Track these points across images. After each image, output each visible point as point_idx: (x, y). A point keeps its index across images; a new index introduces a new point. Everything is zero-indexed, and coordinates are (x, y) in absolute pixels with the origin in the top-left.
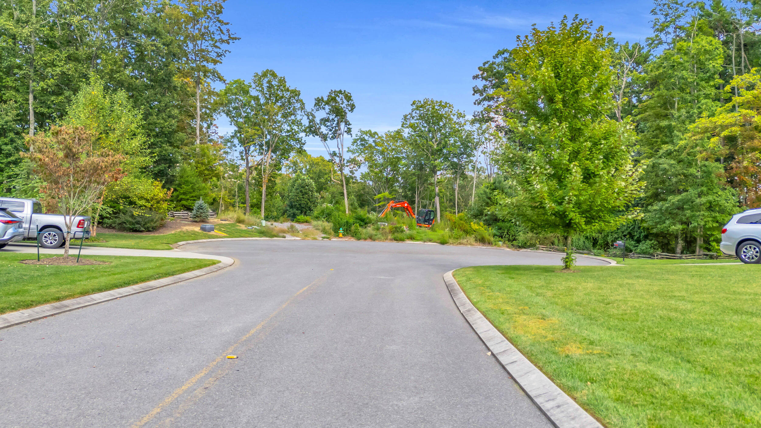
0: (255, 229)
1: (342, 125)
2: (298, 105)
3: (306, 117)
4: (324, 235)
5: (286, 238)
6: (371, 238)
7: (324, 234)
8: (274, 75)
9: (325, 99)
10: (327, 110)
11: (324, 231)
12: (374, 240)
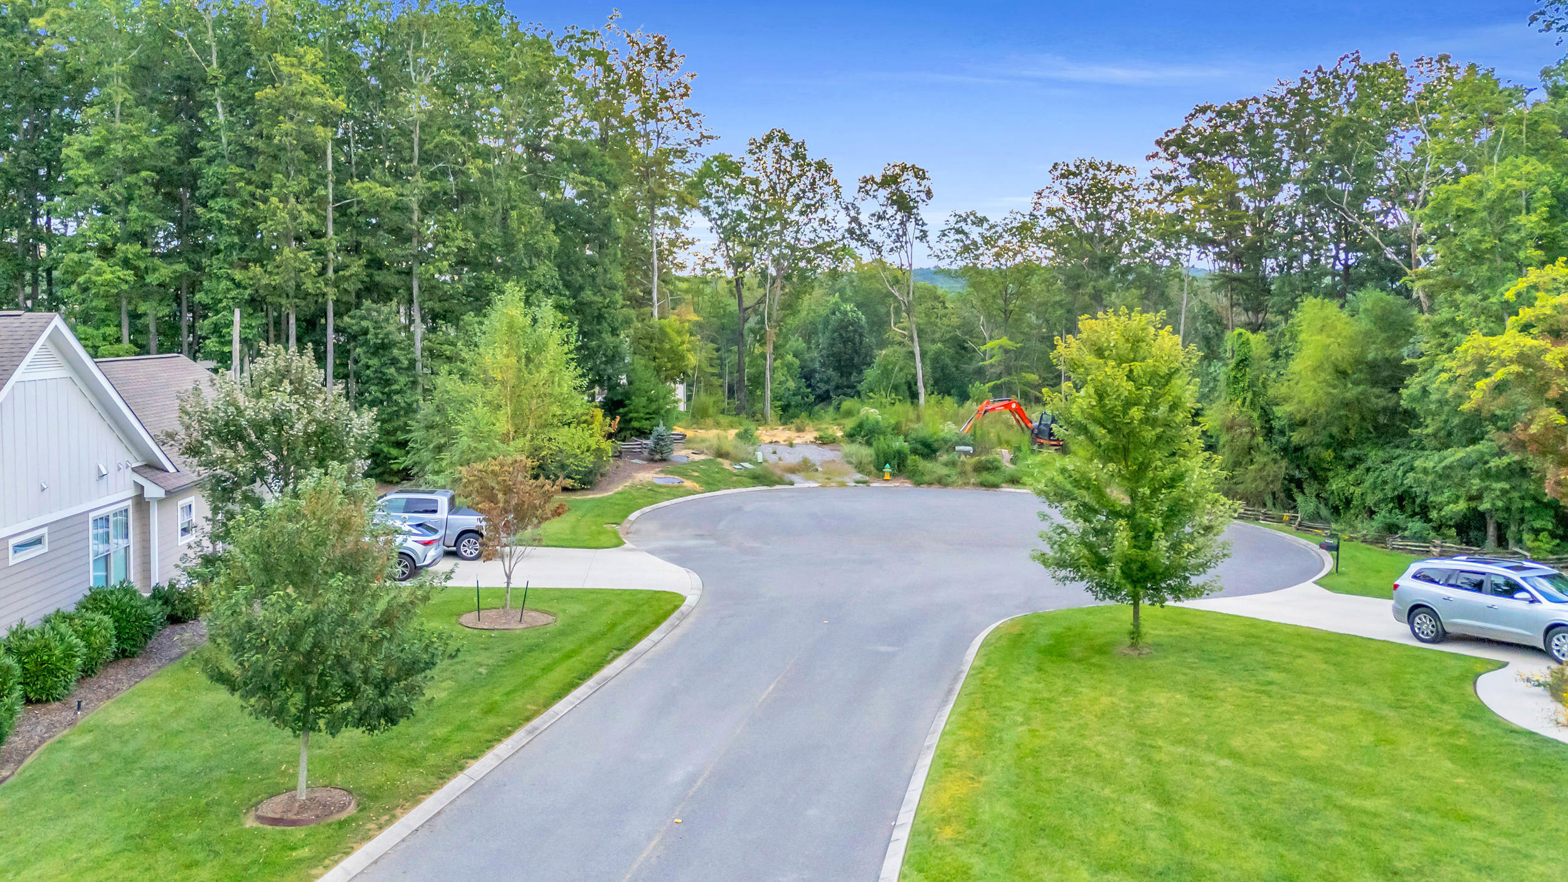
0: (746, 468)
1: (911, 226)
2: (829, 190)
3: (843, 212)
4: (859, 476)
5: (796, 486)
6: (941, 482)
7: (860, 472)
8: (785, 139)
9: (878, 179)
10: (882, 200)
11: (860, 467)
12: (946, 485)
